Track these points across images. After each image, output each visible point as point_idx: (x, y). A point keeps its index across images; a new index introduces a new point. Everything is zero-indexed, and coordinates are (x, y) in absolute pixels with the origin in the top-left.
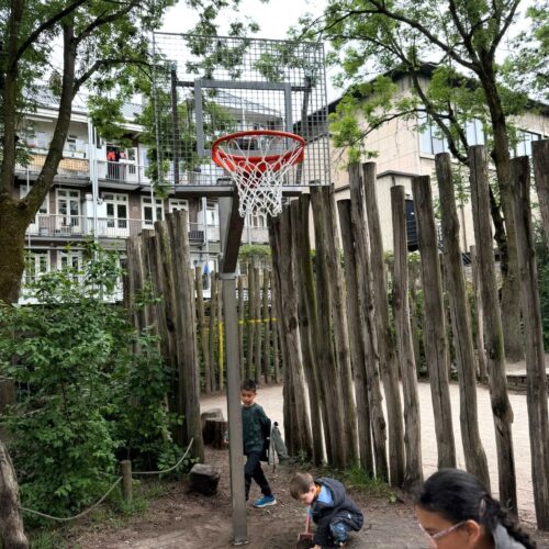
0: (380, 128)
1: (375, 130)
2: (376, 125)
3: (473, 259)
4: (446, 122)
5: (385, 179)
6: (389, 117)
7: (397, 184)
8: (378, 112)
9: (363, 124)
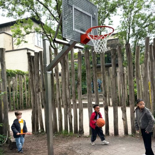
0: (29, 34)
1: (27, 35)
2: (28, 33)
3: (62, 75)
4: (49, 37)
5: (25, 50)
6: (32, 32)
7: (29, 52)
8: (29, 30)
9: (24, 32)
